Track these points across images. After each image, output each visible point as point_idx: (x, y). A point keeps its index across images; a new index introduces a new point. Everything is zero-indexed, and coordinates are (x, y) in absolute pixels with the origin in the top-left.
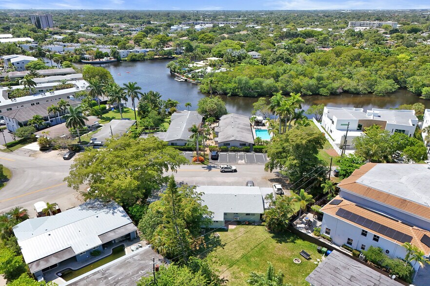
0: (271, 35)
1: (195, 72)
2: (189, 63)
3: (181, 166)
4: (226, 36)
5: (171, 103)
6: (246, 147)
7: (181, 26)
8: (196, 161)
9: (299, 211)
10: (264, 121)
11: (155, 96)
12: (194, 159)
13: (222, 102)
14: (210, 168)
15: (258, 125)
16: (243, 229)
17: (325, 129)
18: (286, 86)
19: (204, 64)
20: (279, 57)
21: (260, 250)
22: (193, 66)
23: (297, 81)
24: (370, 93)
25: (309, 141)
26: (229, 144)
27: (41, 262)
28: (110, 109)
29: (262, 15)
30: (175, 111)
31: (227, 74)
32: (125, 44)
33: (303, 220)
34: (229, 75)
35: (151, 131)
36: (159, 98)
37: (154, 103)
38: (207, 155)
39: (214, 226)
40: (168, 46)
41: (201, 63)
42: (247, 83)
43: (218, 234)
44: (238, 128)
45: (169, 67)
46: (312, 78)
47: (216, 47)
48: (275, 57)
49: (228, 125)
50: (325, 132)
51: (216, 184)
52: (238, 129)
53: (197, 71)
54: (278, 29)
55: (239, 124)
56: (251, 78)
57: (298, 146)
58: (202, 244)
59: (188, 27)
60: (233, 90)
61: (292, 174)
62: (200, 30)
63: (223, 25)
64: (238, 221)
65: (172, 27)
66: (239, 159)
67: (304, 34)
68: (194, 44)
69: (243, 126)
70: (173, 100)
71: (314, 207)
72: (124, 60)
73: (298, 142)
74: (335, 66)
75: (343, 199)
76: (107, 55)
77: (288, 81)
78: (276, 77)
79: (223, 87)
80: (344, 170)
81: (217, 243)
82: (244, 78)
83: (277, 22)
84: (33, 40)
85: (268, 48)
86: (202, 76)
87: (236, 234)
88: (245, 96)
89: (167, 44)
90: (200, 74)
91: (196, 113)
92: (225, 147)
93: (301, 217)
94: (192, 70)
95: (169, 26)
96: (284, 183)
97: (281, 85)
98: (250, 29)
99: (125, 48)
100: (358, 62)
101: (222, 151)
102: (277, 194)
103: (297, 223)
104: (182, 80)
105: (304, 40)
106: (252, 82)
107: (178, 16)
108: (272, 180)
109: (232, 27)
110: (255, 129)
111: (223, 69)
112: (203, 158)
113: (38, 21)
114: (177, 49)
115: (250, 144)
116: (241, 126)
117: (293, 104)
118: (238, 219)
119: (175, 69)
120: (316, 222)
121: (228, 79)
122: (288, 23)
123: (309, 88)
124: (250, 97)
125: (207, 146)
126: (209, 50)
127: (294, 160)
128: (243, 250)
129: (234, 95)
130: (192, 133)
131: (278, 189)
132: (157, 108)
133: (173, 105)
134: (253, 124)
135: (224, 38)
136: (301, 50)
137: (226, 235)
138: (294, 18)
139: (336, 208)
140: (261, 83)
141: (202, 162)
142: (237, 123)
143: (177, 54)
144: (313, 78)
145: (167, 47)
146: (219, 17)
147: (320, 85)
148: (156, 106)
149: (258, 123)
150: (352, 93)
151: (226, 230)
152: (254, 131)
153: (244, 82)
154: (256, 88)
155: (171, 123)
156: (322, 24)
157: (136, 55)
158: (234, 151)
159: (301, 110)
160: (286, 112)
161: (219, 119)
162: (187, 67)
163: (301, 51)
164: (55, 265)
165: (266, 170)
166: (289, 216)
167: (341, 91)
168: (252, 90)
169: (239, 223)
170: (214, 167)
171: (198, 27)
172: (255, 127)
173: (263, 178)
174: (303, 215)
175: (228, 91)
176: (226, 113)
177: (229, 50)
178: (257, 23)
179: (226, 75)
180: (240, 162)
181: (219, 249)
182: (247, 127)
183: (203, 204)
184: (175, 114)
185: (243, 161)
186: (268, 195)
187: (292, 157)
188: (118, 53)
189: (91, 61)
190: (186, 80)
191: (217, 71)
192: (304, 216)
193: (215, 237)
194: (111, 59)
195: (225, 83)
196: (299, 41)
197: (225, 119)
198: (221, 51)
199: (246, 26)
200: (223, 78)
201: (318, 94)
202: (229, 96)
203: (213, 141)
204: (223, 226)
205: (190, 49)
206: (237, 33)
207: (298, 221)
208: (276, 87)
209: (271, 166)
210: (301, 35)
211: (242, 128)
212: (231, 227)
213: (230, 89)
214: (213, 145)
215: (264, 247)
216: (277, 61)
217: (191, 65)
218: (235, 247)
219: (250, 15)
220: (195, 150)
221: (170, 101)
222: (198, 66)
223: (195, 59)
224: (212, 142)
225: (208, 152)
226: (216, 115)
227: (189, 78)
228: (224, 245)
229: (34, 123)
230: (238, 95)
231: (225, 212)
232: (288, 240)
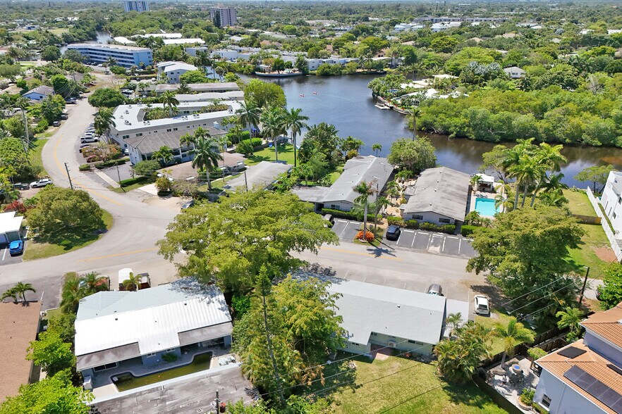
0: (556, 40)
1: (408, 97)
2: (402, 82)
4: (477, 40)
5: (351, 144)
6: (449, 226)
7: (411, 24)
8: (361, 238)
10: (495, 185)
11: (328, 130)
12: (358, 234)
13: (430, 148)
14: (378, 253)
15: (484, 191)
16: (398, 363)
17: (603, 210)
18: (555, 127)
19: (427, 84)
20: (555, 78)
21: (415, 407)
22: (408, 87)
23: (576, 121)
26: (421, 218)
27: (94, 358)
28: (267, 146)
29: (553, 7)
30: (354, 155)
31: (456, 102)
32: (318, 50)
33: (511, 369)
34: (458, 103)
35: (309, 183)
36: (334, 134)
37: (323, 142)
38: (382, 230)
39: (352, 350)
40: (381, 54)
41: (421, 83)
42: (485, 118)
43: (354, 364)
44: (444, 191)
45: (371, 87)
46: (607, 116)
47: (452, 59)
48: (548, 78)
49: (430, 185)
50: (603, 216)
51: (382, 281)
52: (444, 195)
53: (410, 95)
54: (570, 31)
55: (449, 185)
56: (494, 111)
59: (421, 27)
60: (461, 128)
61: (510, 285)
62: (438, 31)
63: (478, 23)
64: (394, 349)
65: (396, 26)
66: (433, 244)
67: (617, 39)
68: (420, 52)
69: (454, 190)
70: (355, 139)
72: (311, 74)
73: (527, 231)
76: (290, 66)
77: (560, 120)
78: (540, 112)
79: (443, 123)
81: (348, 380)
82: (482, 111)
83: (576, 18)
84: (204, 42)
85: (542, 62)
86: (417, 103)
87: (384, 370)
88: (479, 139)
89: (380, 52)
90: (414, 100)
91: (384, 161)
92: (414, 221)
93: (507, 363)
94: (405, 93)
95: (394, 23)
96: (497, 296)
97: (546, 125)
98: (522, 30)
99: (317, 57)
101: (409, 227)
102: (477, 314)
103: (496, 373)
104: (386, 107)
105: (614, 49)
106: (493, 117)
107: (414, 9)
108: (476, 288)
109: (493, 27)
110: (478, 196)
111: (456, 94)
112: (372, 235)
113: (218, 17)
114: (391, 60)
115: (457, 222)
116: (451, 189)
118: (395, 346)
119: (378, 90)
120: (534, 377)
121: (455, 109)
122: (594, 20)
123: (598, 134)
124: (487, 142)
125: (384, 216)
126: (441, 63)
128: (386, 401)
129: (461, 137)
130: (358, 195)
131: (480, 305)
132: (328, 150)
133: (354, 146)
134: (475, 188)
135: (473, 44)
136: (601, 67)
137: (367, 369)
138: (609, 13)
140: (509, 119)
141: (370, 241)
142: (445, 183)
143: (391, 66)
144: (610, 117)
145: (379, 56)
146: (478, 10)
147: (619, 131)
148: (325, 146)
149: (485, 187)
151: (370, 361)
152: (473, 198)
153: (479, 116)
154: (500, 128)
155: (343, 174)
157: (329, 67)
158: (428, 229)
160: (526, 176)
161: (419, 174)
162: (397, 88)
163: (601, 70)
164: (114, 364)
165: (469, 269)
166: (482, 358)
168: (493, 130)
169: (395, 352)
170: (386, 252)
171: (437, 26)
172: (478, 193)
173: (462, 283)
174: (511, 361)
175: (451, 129)
176: (433, 165)
177: (472, 63)
178: (539, 20)
179: (453, 104)
180: (432, 248)
181: (348, 391)
182: (461, 192)
184: (353, 160)
185: (438, 249)
188: (306, 63)
189: (267, 73)
190: (392, 108)
191: (442, 96)
192: (513, 363)
193: (348, 369)
194: (294, 71)
195: (450, 116)
196: (604, 52)
197: (428, 175)
198: (458, 65)
199: (517, 25)
200: (446, 110)
201: (614, 146)
202: (452, 138)
203: (398, 208)
204: (367, 353)
205: (412, 59)
206: (497, 37)
207: (499, 369)
208: (535, 129)
209: (479, 265)
210: (611, 42)
211: (451, 194)
212: (380, 357)
213: (456, 126)
214: (398, 215)
215: (423, 403)
216: (551, 84)
217: (404, 86)
218: (375, 393)
219: (532, 7)
220: (362, 220)
221: (350, 139)
222: (416, 86)
223: (414, 75)
224: (397, 211)
225: (385, 226)
226: (414, 169)
227: (397, 105)
228: (358, 387)
229: (159, 157)
230: (467, 137)
231: (373, 331)
232: (471, 401)
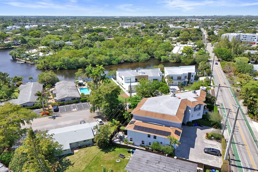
0: (78, 31)
1: (31, 57)
2: (25, 51)
3: (34, 119)
4: (49, 32)
5: (17, 79)
6: (76, 100)
7: (14, 26)
8: (44, 115)
9: (114, 132)
10: (84, 83)
11: (4, 75)
12: (42, 114)
13: (54, 74)
14: (54, 118)
15: (81, 86)
16: (83, 150)
17: (119, 83)
18: (93, 61)
19: (37, 51)
20: (85, 44)
21: (96, 160)
22: (29, 53)
23: (98, 58)
24: (138, 61)
25: (113, 91)
26: (64, 100)
29: (70, 19)
30: (21, 84)
31: (54, 56)
33: (117, 136)
35: (5, 99)
36: (7, 76)
37: (4, 80)
38: (51, 109)
39: (64, 153)
40: (7, 40)
41: (35, 51)
42: (68, 61)
43: (68, 158)
44: (68, 89)
45: (10, 54)
46: (106, 55)
47: (44, 40)
48: (83, 44)
49: (61, 88)
50: (119, 85)
51: (61, 127)
52: (69, 90)
53: (32, 56)
54: (81, 28)
55: (69, 86)
56: (70, 58)
57: (107, 95)
58: (58, 166)
59: (20, 27)
60: (60, 66)
61: (106, 112)
62: (29, 29)
63: (45, 25)
64: (79, 147)
65: (7, 27)
66: (73, 108)
67: (97, 30)
68: (27, 38)
69: (71, 88)
70: (19, 77)
71: (122, 128)
73: (107, 92)
74: (118, 48)
75: (135, 120)
77: (93, 58)
78: (86, 56)
79: (53, 65)
80: (133, 104)
81: (69, 164)
82: (66, 58)
83: (80, 23)
85: (77, 39)
86: (36, 59)
87: (80, 154)
88: (69, 69)
89: (6, 39)
90: (35, 57)
91: (37, 83)
92: (62, 102)
93: (116, 135)
94: (28, 56)
95: (6, 26)
96: (102, 117)
97: (90, 60)
98: (64, 28)
100: (128, 45)
101: (61, 105)
102: (100, 125)
103: (114, 139)
104: (22, 62)
105: (98, 33)
106: (71, 60)
107: (11, 19)
108: (95, 117)
109: (52, 27)
110: (80, 88)
111: (51, 53)
112: (48, 112)
114: (14, 42)
115: (78, 98)
116: (70, 88)
117: (99, 71)
118: (79, 145)
119: (15, 55)
120: (124, 136)
121: (55, 59)
122: (86, 24)
123: (106, 61)
124: (72, 69)
125: (50, 104)
126: (39, 42)
127: (106, 103)
128: (85, 164)
129: (61, 69)
130: (38, 97)
131: (100, 122)
132: (7, 83)
133: (19, 80)
134: (77, 86)
135: (47, 34)
136: (97, 39)
137: (73, 157)
138: (89, 21)
139: (133, 125)
140: (77, 60)
141: (48, 114)
142: (67, 86)
143: (15, 45)
144: (107, 55)
145: (6, 41)
146: (41, 20)
147: (111, 59)
148: (6, 82)
149: (80, 85)
150: (129, 62)
151: (73, 154)
152: (79, 89)
153: (66, 60)
154: (75, 64)
155: (20, 92)
156: (105, 24)
158: (68, 104)
159: (104, 74)
160: (96, 76)
161: (54, 85)
162: (24, 53)
163: (97, 40)
165: (91, 112)
166: (109, 136)
167: (123, 61)
168: (73, 65)
169: (80, 148)
170: (57, 116)
171: (27, 27)
172: (79, 87)
173: (90, 117)
174: (116, 134)
175: (57, 67)
176: (58, 81)
177: (52, 41)
178: (67, 24)
179: (53, 57)
180: (73, 110)
181: (70, 167)
182: (74, 88)
183: (55, 141)
184: (21, 85)
185: (76, 109)
186: (95, 126)
187: (105, 102)
190: (25, 62)
191: (47, 55)
192: (117, 134)
193: (66, 160)
195: (54, 62)
196: (95, 34)
197: (58, 85)
198: (47, 42)
199: (61, 26)
200: (51, 59)
201: (112, 64)
202: (58, 70)
203: (53, 100)
204: (70, 152)
205: (24, 41)
206: (55, 30)
207: (114, 138)
208: (87, 62)
209: (93, 110)
210: (96, 31)
211: (71, 89)
212: (75, 151)
213: (58, 65)
214: (54, 102)
215: (98, 158)
216: (84, 46)
217: (27, 52)
218: (81, 163)
219: (62, 19)
220: (42, 107)
221: (16, 77)
222: (33, 52)
223: (29, 48)
224: (53, 101)
225: (51, 107)
226: (52, 83)
227: (28, 61)
228: (73, 164)
230: (64, 69)
231: (70, 143)
232: (111, 150)
